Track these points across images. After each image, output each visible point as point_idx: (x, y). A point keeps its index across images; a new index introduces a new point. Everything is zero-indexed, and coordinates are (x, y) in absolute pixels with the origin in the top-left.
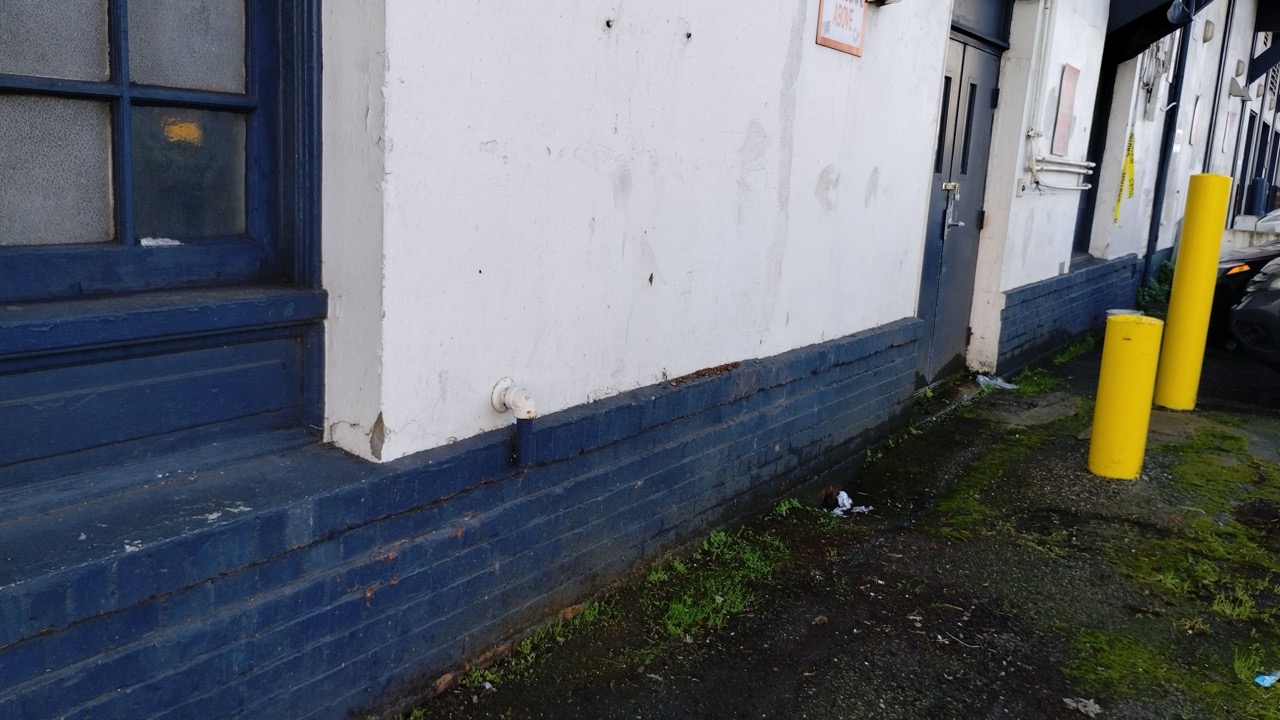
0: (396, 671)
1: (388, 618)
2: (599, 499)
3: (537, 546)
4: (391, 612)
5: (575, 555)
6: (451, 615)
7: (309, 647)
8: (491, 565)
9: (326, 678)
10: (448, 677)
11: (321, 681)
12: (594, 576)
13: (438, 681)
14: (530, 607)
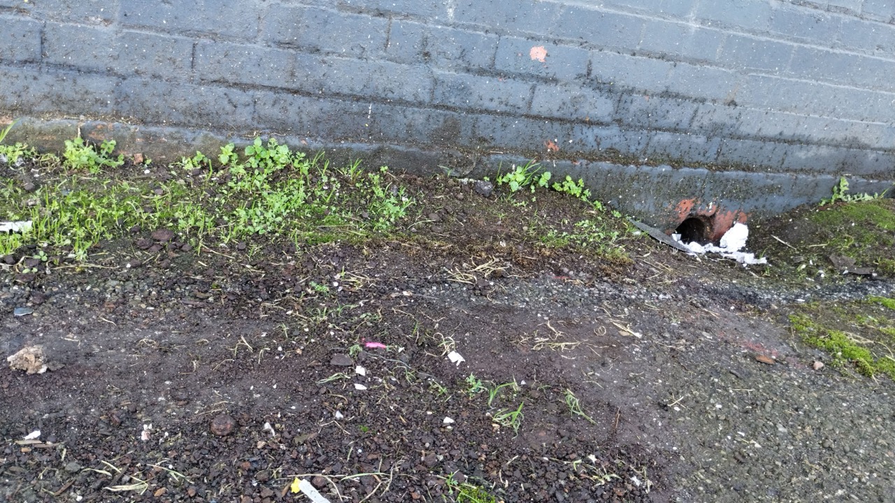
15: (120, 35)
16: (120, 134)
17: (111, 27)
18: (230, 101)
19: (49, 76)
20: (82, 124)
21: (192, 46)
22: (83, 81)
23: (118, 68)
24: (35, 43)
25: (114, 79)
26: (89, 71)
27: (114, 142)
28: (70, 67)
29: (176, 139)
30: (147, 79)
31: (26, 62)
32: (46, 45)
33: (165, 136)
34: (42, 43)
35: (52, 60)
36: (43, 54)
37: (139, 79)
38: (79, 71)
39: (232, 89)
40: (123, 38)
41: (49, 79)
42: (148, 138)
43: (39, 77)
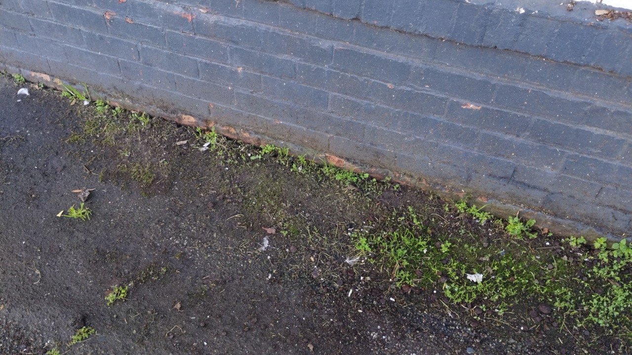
0: (146, 85)
1: (130, 45)
2: (389, 85)
3: (292, 82)
4: (133, 42)
5: (348, 118)
6: (192, 78)
7: (69, 25)
8: (232, 65)
9: (89, 53)
10: (192, 119)
11: (86, 53)
12: (377, 154)
13: (184, 116)
14: (283, 126)
15: (558, 176)
16: (539, 218)
17: (555, 171)
18: (613, 216)
19: (512, 186)
20: (521, 210)
21: (600, 188)
22: (529, 191)
23: (551, 189)
24: (511, 172)
25: (546, 193)
26: (534, 188)
27: (535, 221)
28: (525, 184)
29: (571, 227)
30: (565, 196)
31: (502, 178)
32: (516, 173)
33: (565, 224)
34: (514, 172)
35: (517, 179)
36: (513, 176)
37: (561, 196)
38: (529, 186)
39: (618, 211)
40: (560, 177)
41: (511, 186)
42: (554, 223)
43: (507, 185)
